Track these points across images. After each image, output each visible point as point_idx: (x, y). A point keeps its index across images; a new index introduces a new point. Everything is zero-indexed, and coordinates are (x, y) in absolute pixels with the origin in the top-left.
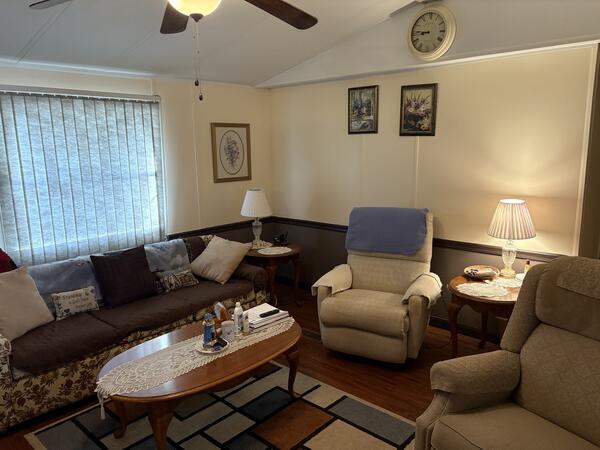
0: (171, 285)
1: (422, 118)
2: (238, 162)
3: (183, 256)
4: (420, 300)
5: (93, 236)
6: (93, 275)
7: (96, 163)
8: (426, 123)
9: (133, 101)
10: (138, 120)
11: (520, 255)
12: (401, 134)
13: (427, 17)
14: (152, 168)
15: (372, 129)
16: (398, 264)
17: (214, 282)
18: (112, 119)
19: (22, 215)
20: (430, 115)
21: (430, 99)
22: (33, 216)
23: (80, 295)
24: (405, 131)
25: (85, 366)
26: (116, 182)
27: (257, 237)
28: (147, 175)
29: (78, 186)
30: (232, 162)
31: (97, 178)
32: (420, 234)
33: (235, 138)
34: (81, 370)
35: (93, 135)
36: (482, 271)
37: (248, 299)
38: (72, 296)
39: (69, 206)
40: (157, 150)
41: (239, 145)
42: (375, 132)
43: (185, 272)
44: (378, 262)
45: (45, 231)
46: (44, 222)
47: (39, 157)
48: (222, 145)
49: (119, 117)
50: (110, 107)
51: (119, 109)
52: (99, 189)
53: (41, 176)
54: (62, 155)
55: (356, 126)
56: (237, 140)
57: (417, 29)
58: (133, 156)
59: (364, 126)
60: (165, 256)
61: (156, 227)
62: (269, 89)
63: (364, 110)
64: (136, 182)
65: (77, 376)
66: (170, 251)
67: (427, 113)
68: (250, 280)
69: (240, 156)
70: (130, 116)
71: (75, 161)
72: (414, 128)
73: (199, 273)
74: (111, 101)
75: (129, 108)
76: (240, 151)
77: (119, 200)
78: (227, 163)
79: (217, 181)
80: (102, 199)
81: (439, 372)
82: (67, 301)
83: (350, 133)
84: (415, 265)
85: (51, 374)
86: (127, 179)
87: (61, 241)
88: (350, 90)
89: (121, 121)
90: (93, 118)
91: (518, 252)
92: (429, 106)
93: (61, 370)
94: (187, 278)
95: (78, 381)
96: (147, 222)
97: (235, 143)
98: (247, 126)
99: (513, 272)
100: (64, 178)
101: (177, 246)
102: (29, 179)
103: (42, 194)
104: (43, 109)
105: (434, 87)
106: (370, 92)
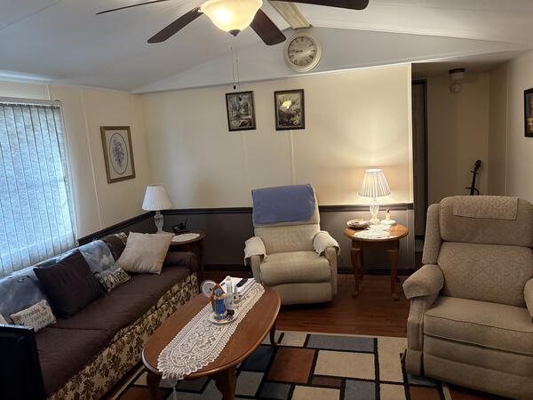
0: (112, 284)
1: (293, 116)
2: (124, 162)
3: (108, 256)
4: (334, 249)
5: (13, 251)
6: (38, 290)
8: (297, 120)
9: (37, 107)
10: (44, 125)
11: (382, 208)
12: (277, 129)
13: (299, 40)
14: (61, 174)
15: (250, 125)
16: (297, 229)
17: (148, 274)
18: (21, 125)
20: (300, 113)
21: (299, 101)
23: (39, 310)
24: (280, 126)
25: (87, 375)
26: (30, 191)
27: (160, 229)
28: (56, 181)
30: (120, 162)
32: (311, 202)
33: (119, 140)
34: (84, 379)
36: (362, 223)
37: (187, 282)
38: (33, 313)
40: (63, 155)
41: (123, 146)
42: (254, 128)
43: (118, 270)
44: (282, 230)
48: (111, 147)
49: (26, 123)
50: (18, 113)
55: (235, 124)
56: (122, 142)
57: (292, 48)
58: (43, 162)
59: (243, 124)
60: (95, 259)
61: (69, 232)
62: (141, 94)
63: (242, 111)
64: (48, 189)
65: (82, 386)
66: (96, 252)
67: (297, 111)
68: (184, 265)
69: (125, 157)
70: (36, 121)
72: (288, 124)
73: (130, 268)
74: (19, 106)
75: (35, 114)
76: (125, 152)
77: (35, 209)
78: (116, 163)
79: (111, 181)
80: (19, 210)
81: (414, 285)
82: (29, 318)
83: (230, 130)
84: (310, 227)
85: (61, 391)
86: (40, 186)
88: (227, 95)
89: (28, 127)
90: (4, 124)
91: (380, 206)
92: (299, 106)
93: (69, 385)
94: (122, 275)
95: (83, 392)
96: (61, 228)
97: (120, 145)
98: (127, 128)
99: (378, 220)
101: (100, 247)
105: (302, 91)
106: (247, 96)
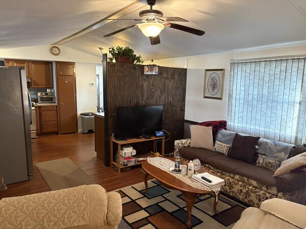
3: (286, 154)
7: (265, 92)
9: (293, 59)
14: (298, 99)
18: (278, 70)
19: (233, 111)
22: (237, 112)
28: (294, 103)
29: (255, 103)
31: (264, 100)
35: (267, 79)
39: (250, 111)
43: (271, 161)
45: (240, 119)
46: (240, 115)
47: (243, 88)
49: (282, 69)
51: (284, 64)
52: (264, 106)
53: (242, 96)
54: (251, 88)
58: (287, 91)
60: (273, 149)
61: (294, 135)
64: (286, 105)
66: (279, 148)
70: (289, 67)
71: (256, 91)
74: (279, 60)
75: (290, 63)
77: (274, 113)
87: (244, 125)
89: (283, 71)
90: (268, 70)
94: (269, 165)
100: (250, 98)
101: (286, 147)
102: (238, 97)
103: (241, 104)
104: (248, 68)
